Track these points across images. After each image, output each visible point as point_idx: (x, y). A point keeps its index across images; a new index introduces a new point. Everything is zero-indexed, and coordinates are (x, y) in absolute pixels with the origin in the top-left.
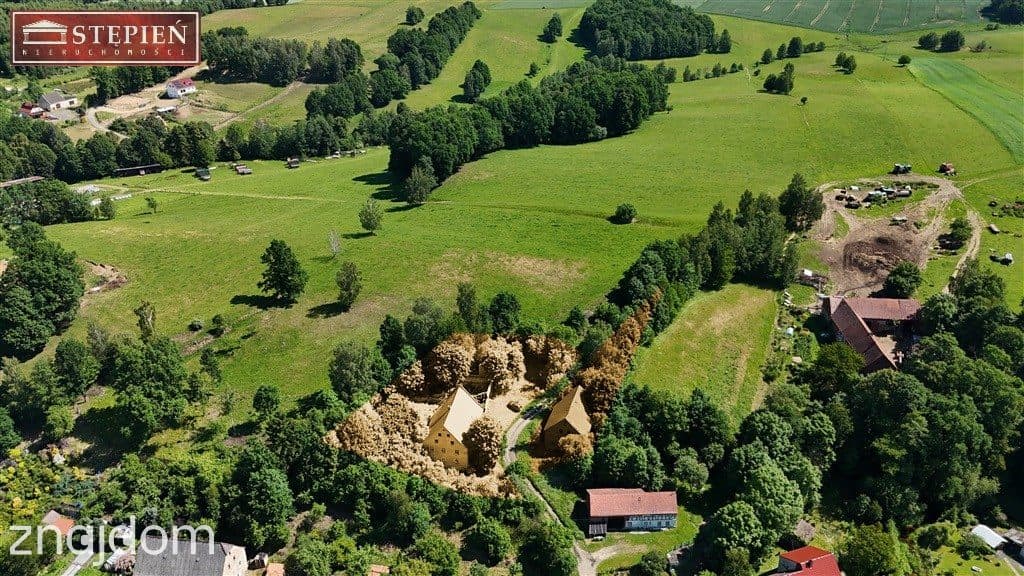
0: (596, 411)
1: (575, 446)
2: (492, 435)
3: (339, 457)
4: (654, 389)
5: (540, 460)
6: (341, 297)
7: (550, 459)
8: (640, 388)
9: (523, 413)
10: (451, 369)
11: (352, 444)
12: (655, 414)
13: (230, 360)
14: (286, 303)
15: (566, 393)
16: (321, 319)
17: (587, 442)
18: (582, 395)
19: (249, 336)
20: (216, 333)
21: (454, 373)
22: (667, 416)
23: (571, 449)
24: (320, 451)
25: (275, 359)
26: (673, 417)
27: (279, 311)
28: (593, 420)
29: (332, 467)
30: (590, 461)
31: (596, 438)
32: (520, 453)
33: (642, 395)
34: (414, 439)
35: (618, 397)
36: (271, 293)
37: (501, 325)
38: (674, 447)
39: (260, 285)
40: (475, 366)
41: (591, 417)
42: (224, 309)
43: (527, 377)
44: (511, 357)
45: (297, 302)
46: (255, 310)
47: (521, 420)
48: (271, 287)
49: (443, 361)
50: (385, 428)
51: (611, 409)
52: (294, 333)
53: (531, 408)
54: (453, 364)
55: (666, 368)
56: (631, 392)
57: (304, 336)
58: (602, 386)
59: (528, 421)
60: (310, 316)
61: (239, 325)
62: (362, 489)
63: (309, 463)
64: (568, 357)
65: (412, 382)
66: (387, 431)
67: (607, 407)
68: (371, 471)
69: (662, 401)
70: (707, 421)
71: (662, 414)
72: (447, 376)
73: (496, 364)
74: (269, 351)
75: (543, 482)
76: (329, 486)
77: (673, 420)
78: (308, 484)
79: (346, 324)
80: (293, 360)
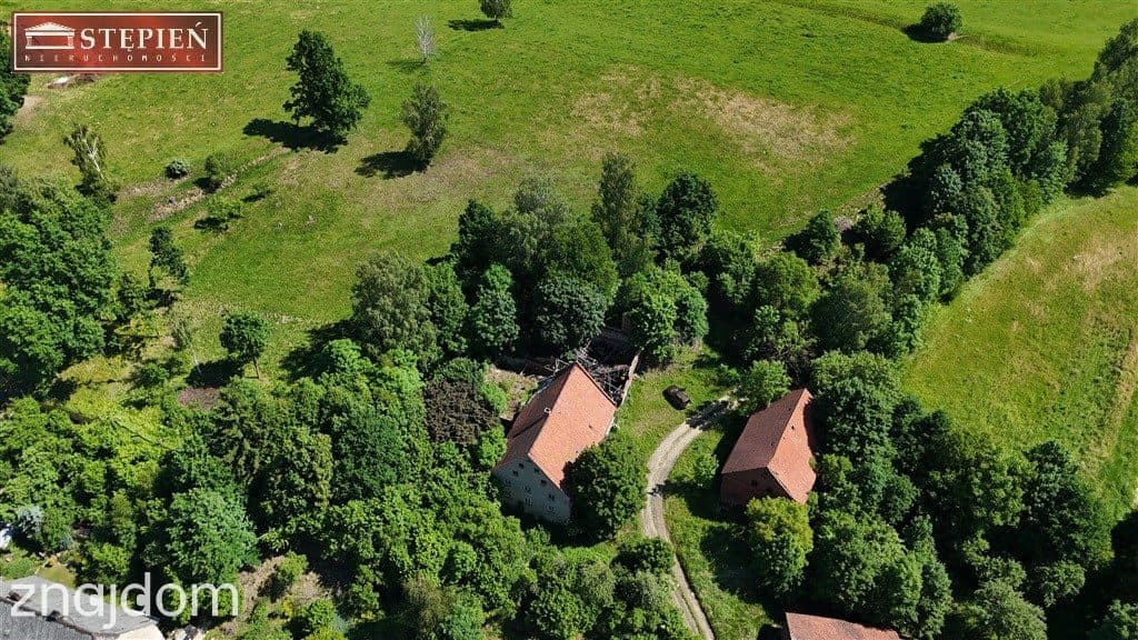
0: (831, 451)
1: (778, 530)
2: (615, 489)
3: (333, 484)
4: (957, 423)
5: (708, 523)
6: (411, 144)
7: (725, 525)
8: (927, 411)
9: (691, 414)
10: (567, 323)
11: (358, 466)
12: (951, 476)
13: (222, 237)
14: (328, 142)
15: (777, 398)
16: (378, 181)
17: (804, 517)
18: (808, 410)
19: (260, 196)
20: (208, 185)
21: (571, 331)
22: (978, 492)
23: (769, 535)
24: (300, 472)
25: (291, 246)
26: (988, 497)
27: (315, 155)
28: (821, 468)
29: (321, 500)
30: (802, 561)
31: (822, 505)
32: (672, 499)
33: (930, 427)
34: (475, 462)
35: (879, 431)
36: (307, 121)
37: (677, 237)
38: (976, 548)
39: (288, 107)
40: (614, 316)
41: (819, 459)
42: (230, 141)
43: (708, 340)
44: (682, 307)
45: (345, 143)
46: (280, 148)
47: (685, 427)
48: (304, 113)
49: (554, 308)
50: (430, 429)
51: (861, 453)
52: (331, 200)
53: (707, 404)
54: (572, 316)
55: (976, 356)
56: (908, 418)
57: (346, 210)
58: (850, 408)
59: (697, 432)
60: (361, 171)
61: (247, 175)
62: (367, 550)
63: (281, 487)
64: (791, 327)
65: (496, 336)
66: (433, 437)
67: (854, 447)
68: (386, 522)
69: (970, 454)
70: (1063, 520)
71: (964, 480)
72: (558, 334)
73: (652, 323)
74: (285, 228)
75: (705, 574)
76: (316, 528)
77: (989, 502)
78: (279, 519)
79: (416, 195)
80: (319, 251)
